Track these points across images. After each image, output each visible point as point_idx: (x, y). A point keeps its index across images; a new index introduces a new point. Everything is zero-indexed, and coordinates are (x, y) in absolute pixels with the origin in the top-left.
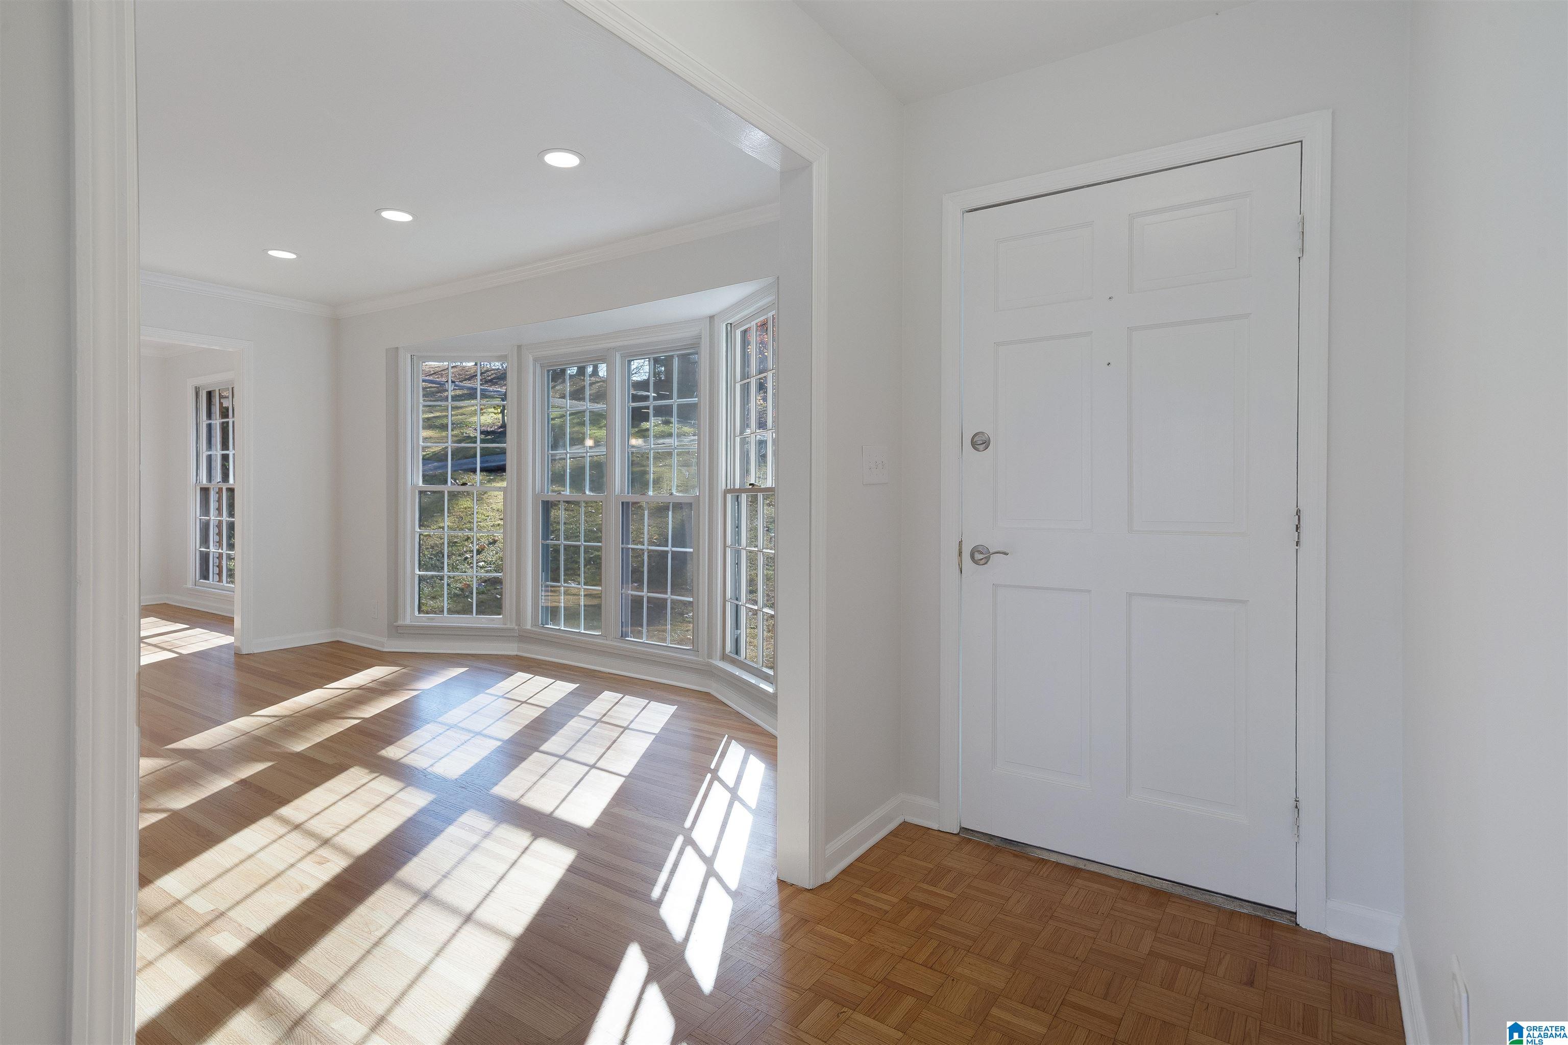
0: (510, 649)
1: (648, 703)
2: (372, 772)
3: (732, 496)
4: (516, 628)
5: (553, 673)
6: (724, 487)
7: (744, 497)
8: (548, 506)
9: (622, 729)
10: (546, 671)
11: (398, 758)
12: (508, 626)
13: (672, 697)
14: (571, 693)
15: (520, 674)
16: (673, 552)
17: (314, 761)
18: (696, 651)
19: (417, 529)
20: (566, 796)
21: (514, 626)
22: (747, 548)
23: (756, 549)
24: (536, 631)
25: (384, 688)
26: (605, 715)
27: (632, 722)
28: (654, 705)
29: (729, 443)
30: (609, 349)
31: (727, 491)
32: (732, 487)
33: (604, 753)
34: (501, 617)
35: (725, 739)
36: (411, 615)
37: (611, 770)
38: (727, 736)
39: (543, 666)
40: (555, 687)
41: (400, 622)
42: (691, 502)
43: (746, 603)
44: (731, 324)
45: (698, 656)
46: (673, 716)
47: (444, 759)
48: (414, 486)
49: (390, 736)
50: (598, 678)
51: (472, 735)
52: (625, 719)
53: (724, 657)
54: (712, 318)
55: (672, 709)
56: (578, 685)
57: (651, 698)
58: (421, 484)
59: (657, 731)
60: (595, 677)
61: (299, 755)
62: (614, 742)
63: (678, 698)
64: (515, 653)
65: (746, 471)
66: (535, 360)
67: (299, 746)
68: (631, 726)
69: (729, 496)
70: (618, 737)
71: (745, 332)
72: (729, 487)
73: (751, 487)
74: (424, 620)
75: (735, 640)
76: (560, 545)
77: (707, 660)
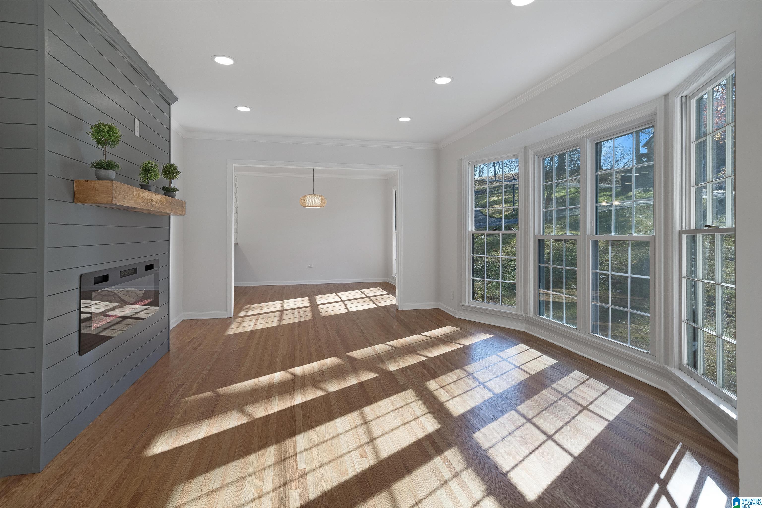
0: (520, 327)
1: (608, 389)
2: (417, 396)
3: (687, 236)
4: (524, 315)
5: (543, 348)
6: (679, 228)
7: (699, 237)
8: (541, 242)
9: (581, 408)
10: (538, 346)
11: (433, 390)
12: (519, 313)
13: (630, 388)
14: (551, 367)
15: (522, 345)
16: (632, 277)
17: (395, 379)
18: (653, 355)
19: (471, 254)
20: (522, 460)
21: (522, 314)
22: (703, 281)
23: (714, 282)
24: (535, 319)
25: (446, 340)
26: (571, 391)
27: (591, 403)
28: (613, 392)
29: (684, 193)
30: (581, 138)
31: (681, 232)
32: (688, 228)
33: (562, 427)
34: (515, 307)
35: (679, 447)
36: (468, 300)
37: (564, 446)
38: (681, 444)
39: (538, 342)
40: (541, 360)
41: (463, 303)
42: (647, 240)
43: (703, 327)
44: (686, 96)
45: (655, 360)
46: (629, 407)
47: (456, 399)
48: (472, 231)
49: (436, 373)
50: (574, 358)
51: (478, 384)
52: (586, 400)
53: (681, 367)
54: (666, 96)
55: (628, 400)
56: (557, 361)
57: (612, 385)
58: (474, 230)
59: (611, 418)
60: (571, 357)
61: (390, 373)
62: (573, 418)
63: (636, 391)
64: (523, 330)
65: (702, 215)
66: (535, 154)
67: (393, 367)
68: (591, 407)
69: (684, 237)
70: (577, 415)
71: (700, 101)
72: (684, 228)
73: (707, 228)
74: (475, 304)
75: (692, 354)
76: (550, 267)
77: (664, 365)
